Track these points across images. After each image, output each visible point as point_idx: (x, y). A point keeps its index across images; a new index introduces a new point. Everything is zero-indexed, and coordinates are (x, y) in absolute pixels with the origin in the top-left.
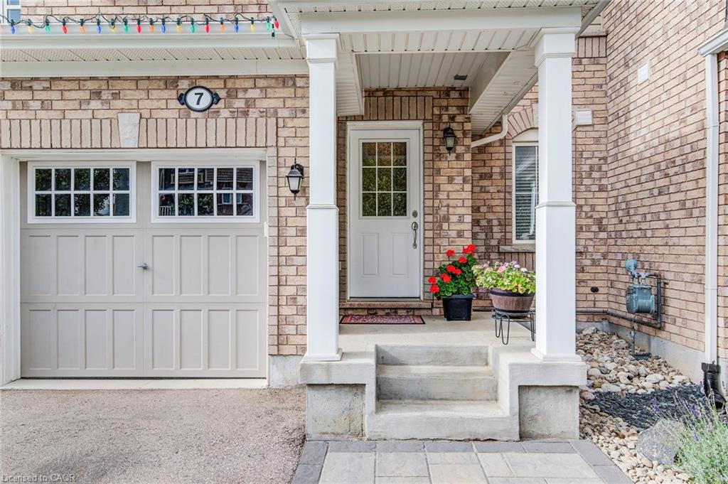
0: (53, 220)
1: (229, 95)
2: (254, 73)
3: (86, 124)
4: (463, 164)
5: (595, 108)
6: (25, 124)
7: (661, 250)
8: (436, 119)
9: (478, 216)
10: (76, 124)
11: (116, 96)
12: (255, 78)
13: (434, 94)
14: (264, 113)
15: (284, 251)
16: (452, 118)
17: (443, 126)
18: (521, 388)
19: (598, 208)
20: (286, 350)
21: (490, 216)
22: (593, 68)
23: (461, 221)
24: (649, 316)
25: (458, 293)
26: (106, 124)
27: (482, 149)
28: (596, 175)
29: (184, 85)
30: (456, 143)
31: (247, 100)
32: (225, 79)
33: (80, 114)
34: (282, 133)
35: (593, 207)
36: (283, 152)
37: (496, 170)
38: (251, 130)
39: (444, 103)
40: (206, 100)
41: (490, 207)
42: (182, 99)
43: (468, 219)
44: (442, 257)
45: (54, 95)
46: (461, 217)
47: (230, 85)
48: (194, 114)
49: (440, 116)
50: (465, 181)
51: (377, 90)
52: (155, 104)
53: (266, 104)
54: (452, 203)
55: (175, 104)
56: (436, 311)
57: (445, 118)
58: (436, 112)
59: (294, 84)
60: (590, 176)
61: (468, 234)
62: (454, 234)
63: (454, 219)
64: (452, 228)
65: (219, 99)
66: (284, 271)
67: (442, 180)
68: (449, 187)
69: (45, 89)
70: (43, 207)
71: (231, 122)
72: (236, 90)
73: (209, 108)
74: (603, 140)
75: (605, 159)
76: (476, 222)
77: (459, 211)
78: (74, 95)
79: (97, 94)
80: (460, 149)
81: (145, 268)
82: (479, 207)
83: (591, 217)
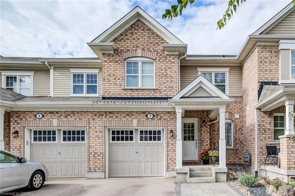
0: (116, 142)
1: (157, 115)
2: (162, 111)
3: (126, 121)
4: (207, 129)
5: (240, 114)
6: (112, 121)
7: (251, 148)
8: (201, 118)
9: (211, 140)
10: (123, 121)
11: (132, 115)
12: (162, 112)
13: (200, 112)
14: (164, 119)
15: (169, 148)
16: (205, 118)
17: (203, 120)
18: (216, 173)
19: (241, 139)
20: (169, 170)
21: (215, 141)
22: (239, 104)
23: (207, 142)
24: (248, 163)
25: (206, 158)
26: (130, 121)
27: (212, 124)
28: (240, 130)
29: (147, 113)
30: (206, 124)
31: (161, 117)
32: (156, 112)
33: (124, 119)
34: (169, 123)
35: (240, 138)
36: (168, 127)
37: (216, 129)
38: (162, 123)
39: (203, 114)
40: (152, 116)
41: (215, 138)
42: (147, 116)
43: (209, 141)
44: (203, 150)
45: (118, 115)
46: (207, 141)
47: (157, 113)
48: (149, 119)
49: (202, 117)
50: (208, 132)
51: (187, 111)
52: (141, 117)
53: (165, 117)
54: (205, 138)
55: (145, 117)
56: (201, 163)
57: (203, 118)
58: (201, 116)
59: (171, 113)
60: (239, 131)
61: (209, 145)
62: (205, 145)
63: (205, 141)
64: (205, 144)
65: (155, 116)
66: (169, 153)
67: (203, 132)
68: (204, 134)
69: (116, 114)
70: (113, 139)
71: (157, 121)
72: (158, 114)
73: (152, 118)
74: (242, 122)
75: (242, 127)
76: (211, 142)
77: (207, 139)
78: (123, 115)
79: (128, 115)
80: (207, 125)
81: (137, 153)
82: (212, 138)
83: (239, 141)
